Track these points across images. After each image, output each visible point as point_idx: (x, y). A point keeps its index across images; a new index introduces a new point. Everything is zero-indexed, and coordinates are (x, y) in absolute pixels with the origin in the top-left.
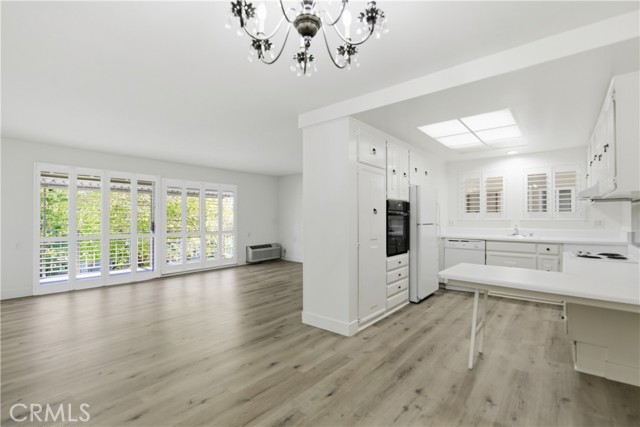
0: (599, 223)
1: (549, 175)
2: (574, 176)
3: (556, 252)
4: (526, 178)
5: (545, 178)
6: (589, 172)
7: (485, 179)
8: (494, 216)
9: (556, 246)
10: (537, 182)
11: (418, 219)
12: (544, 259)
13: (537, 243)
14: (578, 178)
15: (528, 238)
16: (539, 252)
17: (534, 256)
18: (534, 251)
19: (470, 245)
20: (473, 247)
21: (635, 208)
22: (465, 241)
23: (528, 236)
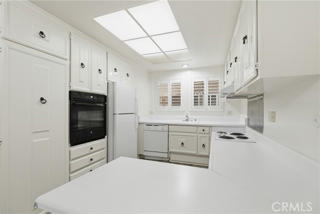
0: (230, 113)
1: (205, 82)
2: (218, 83)
3: (208, 132)
4: (193, 84)
5: (203, 84)
6: (225, 81)
7: (171, 84)
8: (176, 108)
9: (208, 128)
10: (199, 87)
11: (114, 110)
12: (201, 137)
13: (197, 126)
14: (220, 84)
15: (193, 123)
16: (199, 132)
17: (196, 135)
18: (196, 132)
19: (159, 128)
20: (161, 129)
21: (249, 103)
22: (156, 125)
23: (194, 121)
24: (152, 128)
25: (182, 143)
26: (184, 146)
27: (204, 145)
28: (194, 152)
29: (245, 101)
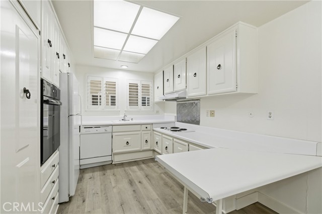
0: (158, 112)
1: (139, 85)
3: (150, 129)
4: (128, 85)
5: (137, 86)
7: (105, 82)
9: (150, 125)
10: (133, 88)
12: (144, 134)
13: (141, 124)
14: (150, 88)
16: (143, 129)
17: (140, 132)
18: (139, 129)
19: (102, 130)
20: (104, 131)
21: (178, 105)
22: (98, 127)
23: (131, 120)
24: (93, 130)
25: (127, 142)
26: (129, 145)
27: (146, 141)
28: (138, 149)
29: (175, 103)
